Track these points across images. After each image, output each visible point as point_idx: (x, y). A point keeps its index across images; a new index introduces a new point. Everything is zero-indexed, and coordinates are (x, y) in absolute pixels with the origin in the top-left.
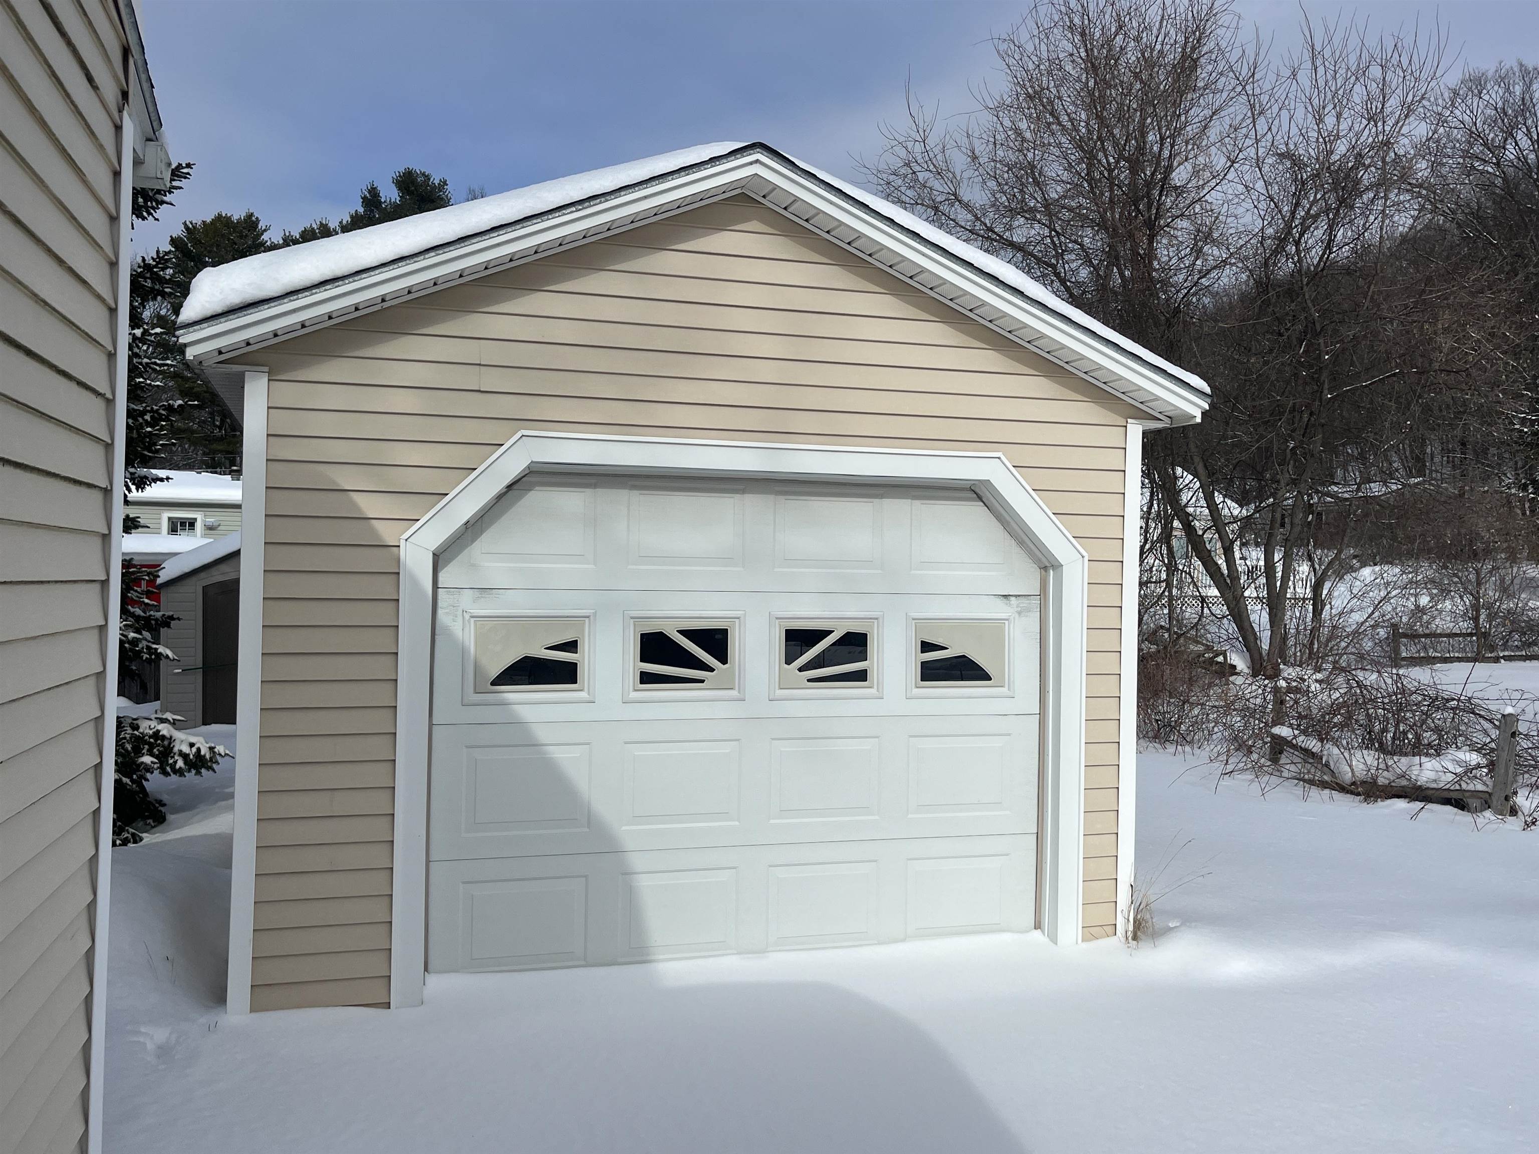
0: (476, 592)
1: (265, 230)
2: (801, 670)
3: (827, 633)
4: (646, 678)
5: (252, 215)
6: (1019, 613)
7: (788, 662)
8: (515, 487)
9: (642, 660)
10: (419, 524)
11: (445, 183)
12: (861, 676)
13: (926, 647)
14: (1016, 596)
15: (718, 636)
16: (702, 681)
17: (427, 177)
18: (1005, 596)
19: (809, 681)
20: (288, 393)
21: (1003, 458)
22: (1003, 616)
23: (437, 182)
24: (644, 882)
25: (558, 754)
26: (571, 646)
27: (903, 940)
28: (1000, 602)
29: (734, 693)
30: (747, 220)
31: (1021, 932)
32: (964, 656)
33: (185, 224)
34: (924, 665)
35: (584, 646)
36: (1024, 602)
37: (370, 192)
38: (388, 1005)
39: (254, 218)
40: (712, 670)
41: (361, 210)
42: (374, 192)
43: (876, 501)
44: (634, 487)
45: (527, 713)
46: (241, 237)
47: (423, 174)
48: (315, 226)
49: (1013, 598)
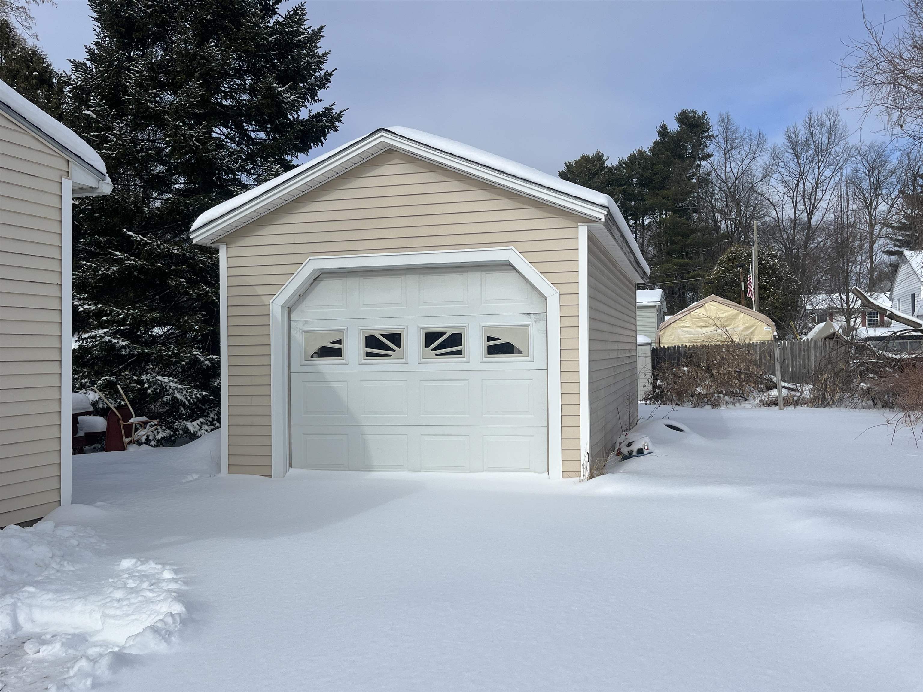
0: (304, 322)
1: (607, 160)
2: (433, 350)
3: (443, 334)
4: (368, 354)
5: (599, 152)
6: (535, 322)
7: (427, 347)
8: (317, 279)
9: (367, 347)
10: (276, 296)
11: (705, 114)
12: (460, 353)
13: (490, 339)
14: (533, 314)
15: (397, 337)
16: (391, 356)
17: (695, 113)
18: (528, 314)
19: (436, 355)
20: (233, 252)
21: (513, 248)
22: (527, 323)
23: (701, 114)
24: (369, 438)
25: (335, 385)
26: (339, 342)
27: (483, 472)
28: (525, 317)
29: (404, 361)
30: (393, 159)
31: (539, 473)
32: (509, 343)
33: (566, 163)
34: (489, 348)
35: (344, 342)
36: (538, 316)
37: (662, 128)
38: (270, 476)
39: (600, 154)
40: (395, 351)
41: (658, 138)
42: (664, 127)
43: (465, 274)
44: (361, 276)
45: (323, 369)
46: (593, 165)
47: (693, 111)
48: (635, 152)
49: (532, 315)
